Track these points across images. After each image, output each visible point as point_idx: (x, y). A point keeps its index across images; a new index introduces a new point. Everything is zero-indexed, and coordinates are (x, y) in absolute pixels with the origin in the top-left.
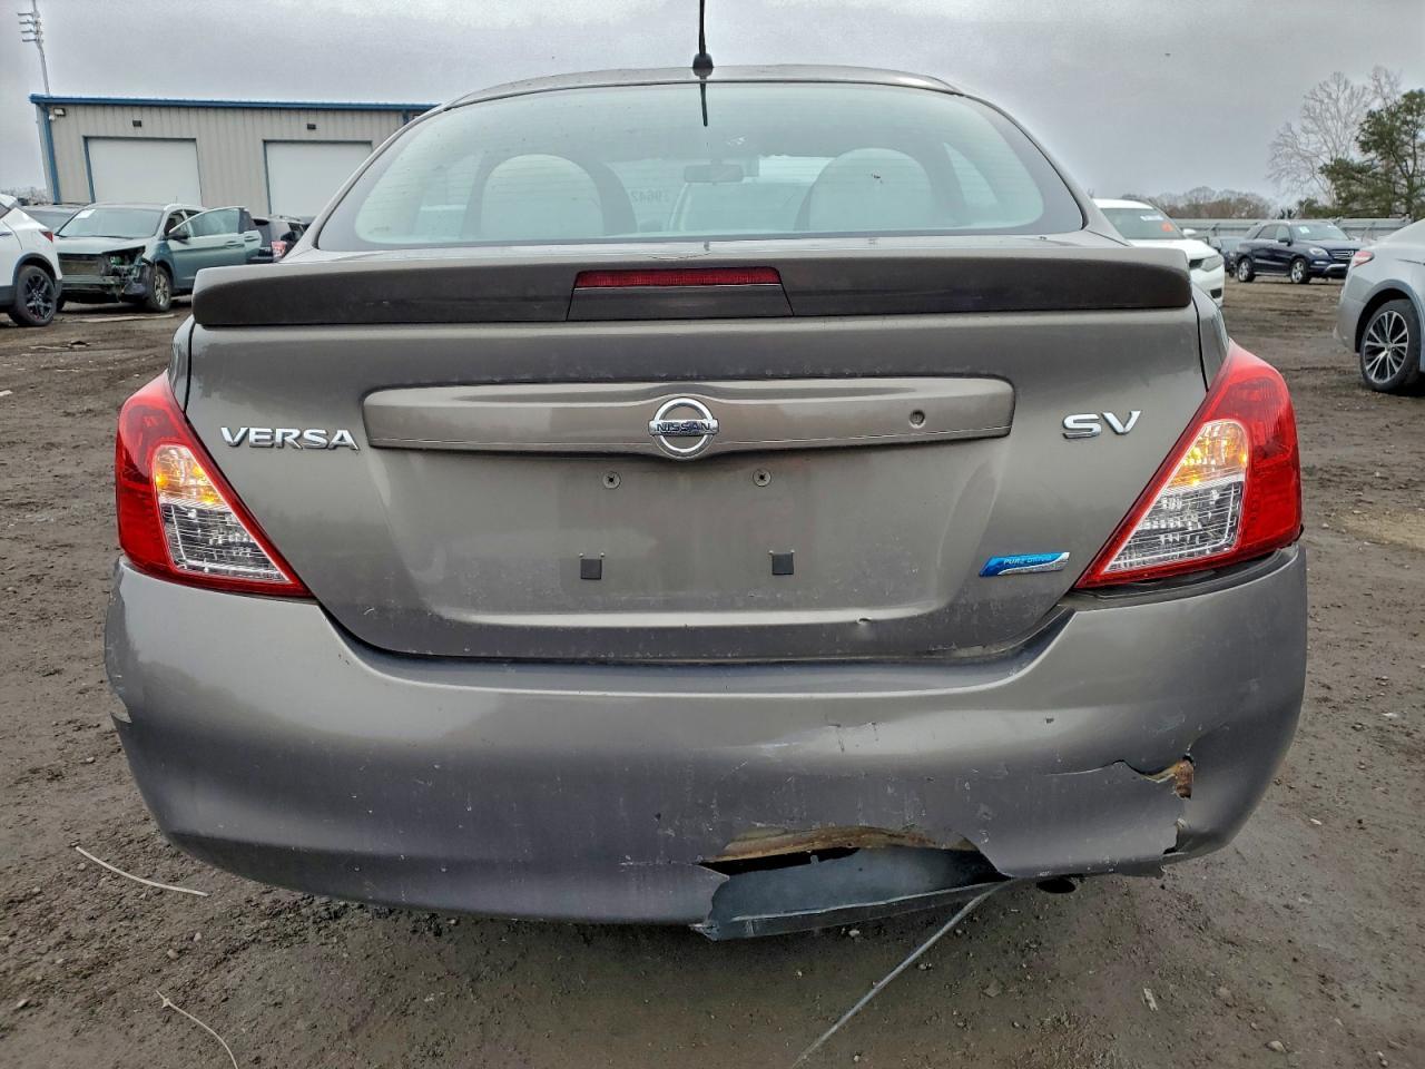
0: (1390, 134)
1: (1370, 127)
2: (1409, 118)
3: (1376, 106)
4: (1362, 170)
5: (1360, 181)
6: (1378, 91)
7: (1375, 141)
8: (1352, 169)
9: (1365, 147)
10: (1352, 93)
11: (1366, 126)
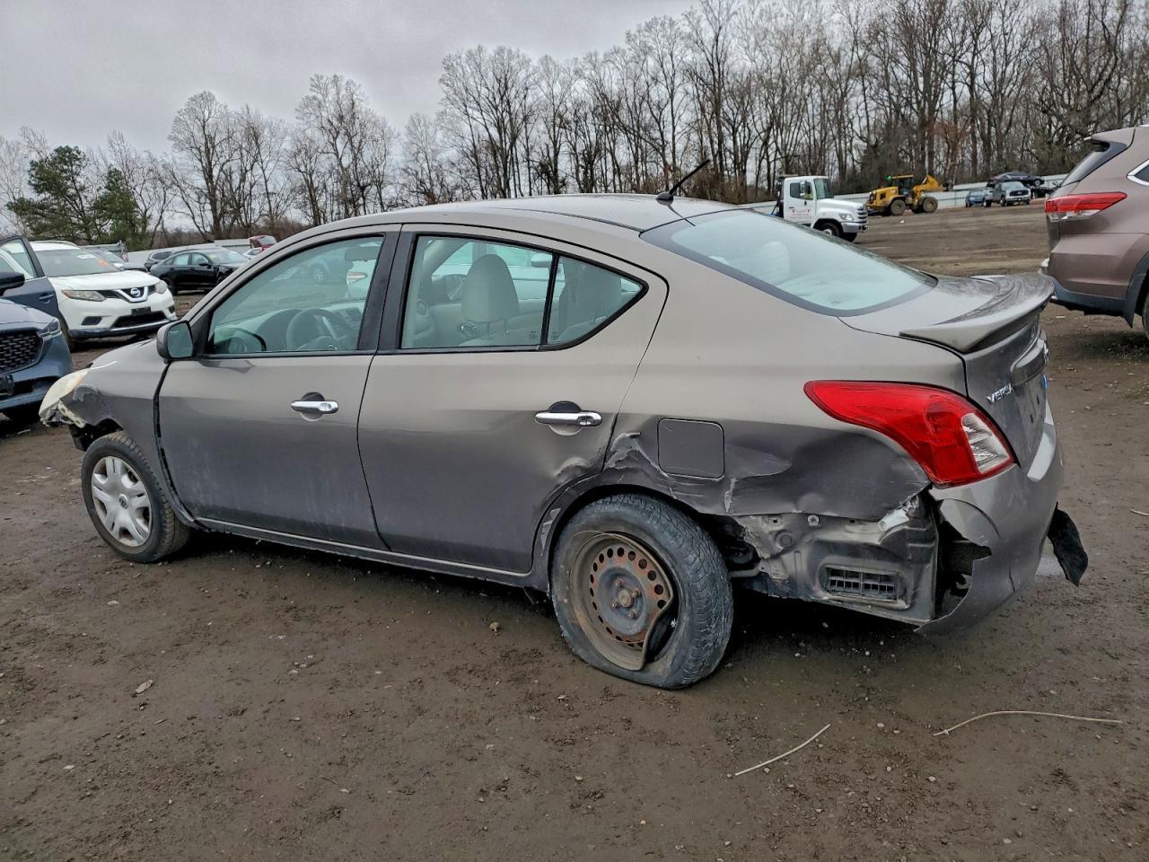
0: (54, 179)
1: (37, 173)
2: (65, 167)
3: (35, 157)
4: (42, 207)
5: (43, 216)
6: (31, 147)
7: (44, 184)
8: (34, 206)
9: (38, 189)
10: (9, 147)
11: (33, 173)
